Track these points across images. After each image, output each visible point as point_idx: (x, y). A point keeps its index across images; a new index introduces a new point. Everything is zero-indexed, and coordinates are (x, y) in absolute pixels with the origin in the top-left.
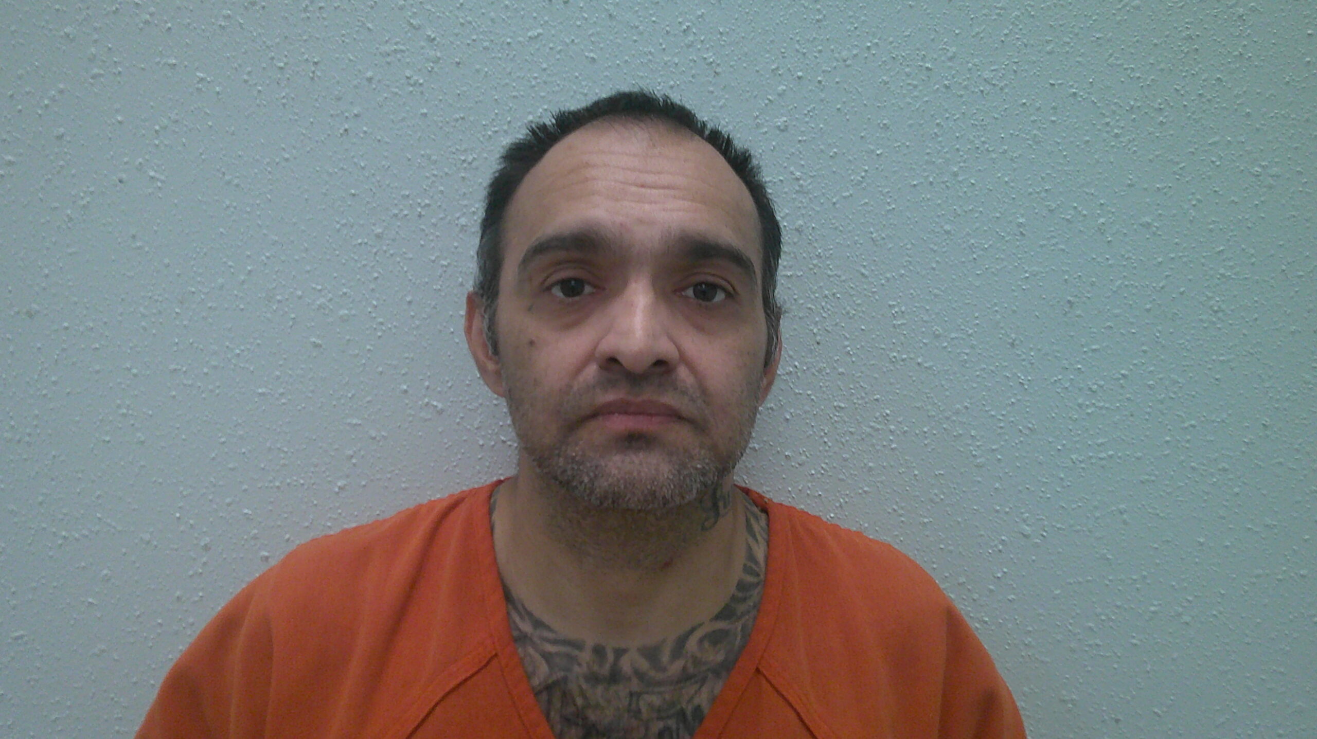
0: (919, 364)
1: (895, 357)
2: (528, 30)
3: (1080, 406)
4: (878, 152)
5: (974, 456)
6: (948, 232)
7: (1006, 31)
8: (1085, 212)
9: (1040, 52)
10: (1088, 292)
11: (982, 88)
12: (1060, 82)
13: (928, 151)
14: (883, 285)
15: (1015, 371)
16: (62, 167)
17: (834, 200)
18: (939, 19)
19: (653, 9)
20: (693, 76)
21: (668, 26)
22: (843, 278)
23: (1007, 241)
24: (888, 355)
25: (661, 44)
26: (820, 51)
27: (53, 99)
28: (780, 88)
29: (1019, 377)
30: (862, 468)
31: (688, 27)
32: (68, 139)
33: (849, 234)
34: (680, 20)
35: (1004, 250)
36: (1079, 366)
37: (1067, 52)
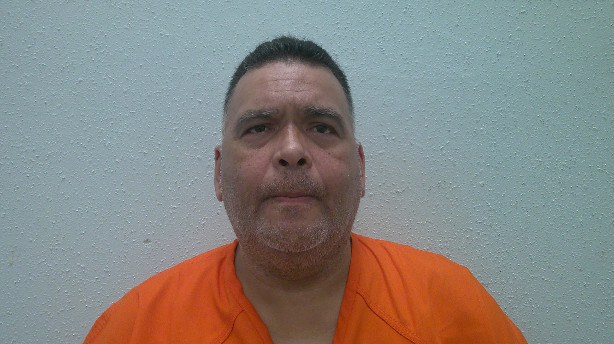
0: (543, 279)
1: (533, 276)
2: (379, 151)
3: (609, 294)
4: (521, 194)
5: (567, 316)
6: (552, 225)
7: (570, 146)
8: (606, 216)
9: (584, 154)
10: (610, 248)
11: (562, 169)
12: (593, 165)
13: (542, 193)
14: (526, 247)
15: (582, 281)
16: (195, 209)
17: (505, 214)
18: (543, 142)
19: (428, 141)
20: (445, 166)
21: (434, 147)
22: (510, 245)
23: (576, 228)
24: (530, 276)
25: (432, 154)
26: (496, 156)
27: (192, 183)
28: (481, 170)
29: (584, 283)
30: (521, 323)
31: (443, 148)
32: (198, 198)
33: (511, 227)
34: (439, 145)
35: (575, 232)
36: (608, 278)
37: (595, 154)
